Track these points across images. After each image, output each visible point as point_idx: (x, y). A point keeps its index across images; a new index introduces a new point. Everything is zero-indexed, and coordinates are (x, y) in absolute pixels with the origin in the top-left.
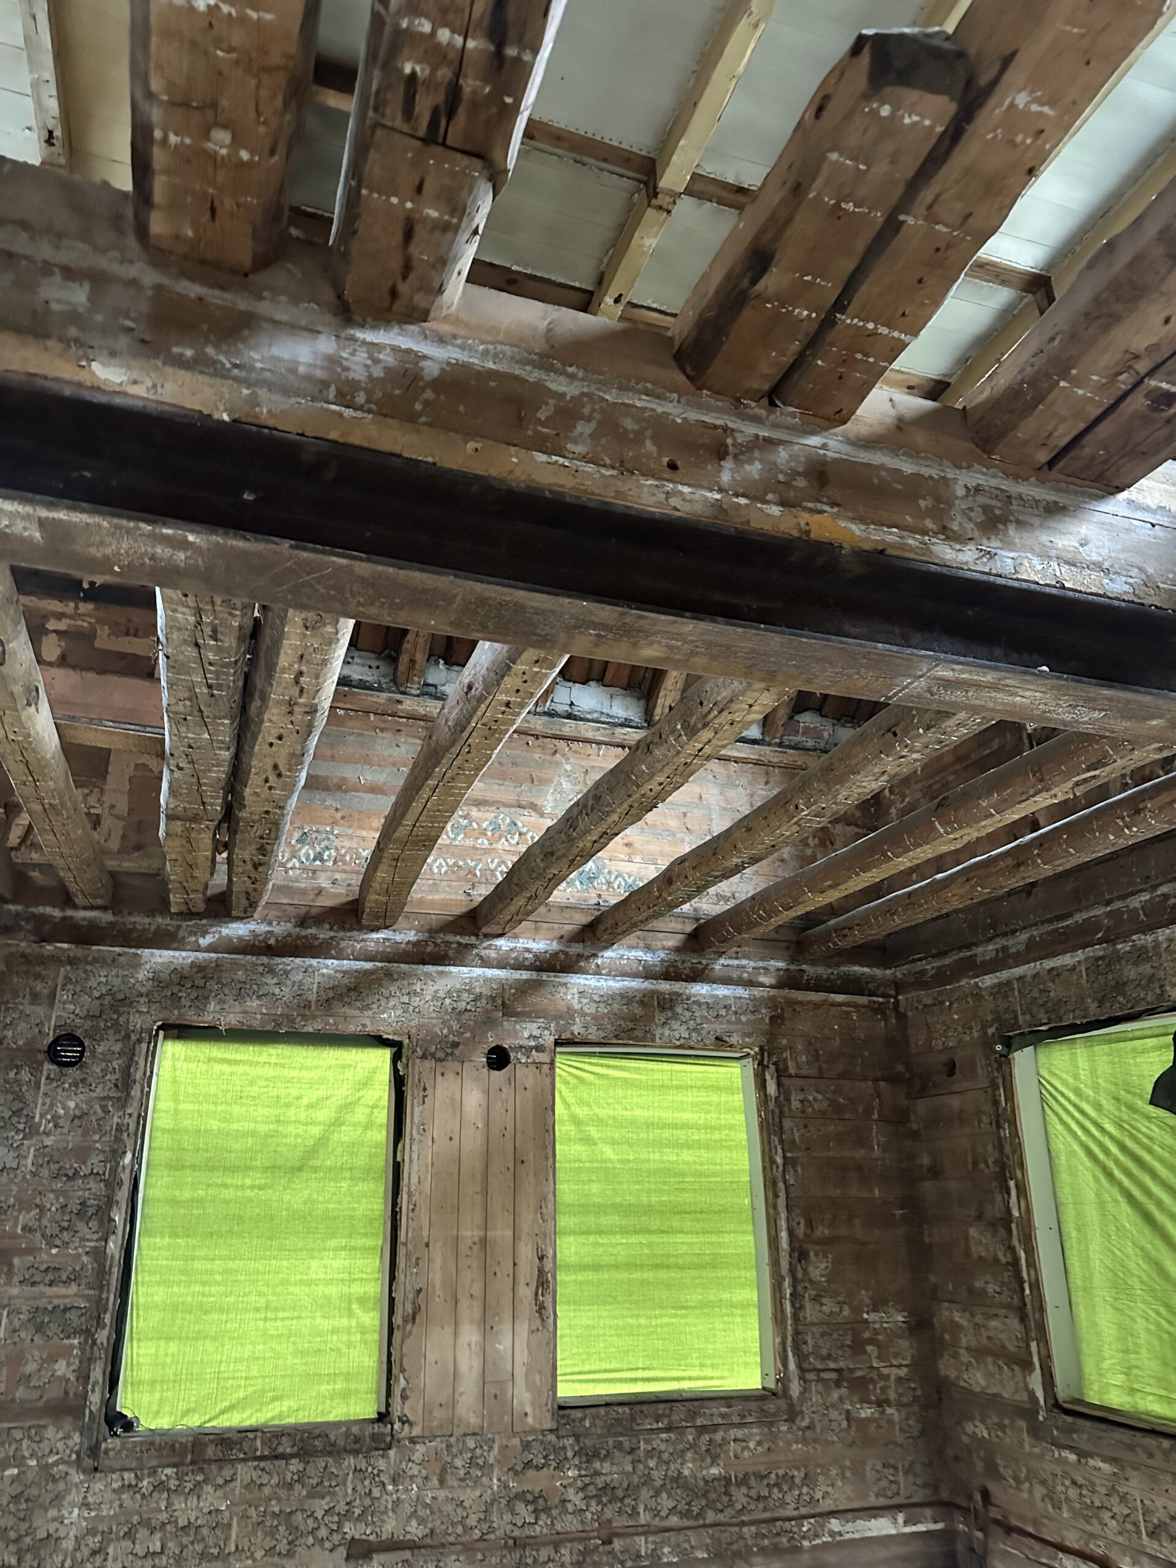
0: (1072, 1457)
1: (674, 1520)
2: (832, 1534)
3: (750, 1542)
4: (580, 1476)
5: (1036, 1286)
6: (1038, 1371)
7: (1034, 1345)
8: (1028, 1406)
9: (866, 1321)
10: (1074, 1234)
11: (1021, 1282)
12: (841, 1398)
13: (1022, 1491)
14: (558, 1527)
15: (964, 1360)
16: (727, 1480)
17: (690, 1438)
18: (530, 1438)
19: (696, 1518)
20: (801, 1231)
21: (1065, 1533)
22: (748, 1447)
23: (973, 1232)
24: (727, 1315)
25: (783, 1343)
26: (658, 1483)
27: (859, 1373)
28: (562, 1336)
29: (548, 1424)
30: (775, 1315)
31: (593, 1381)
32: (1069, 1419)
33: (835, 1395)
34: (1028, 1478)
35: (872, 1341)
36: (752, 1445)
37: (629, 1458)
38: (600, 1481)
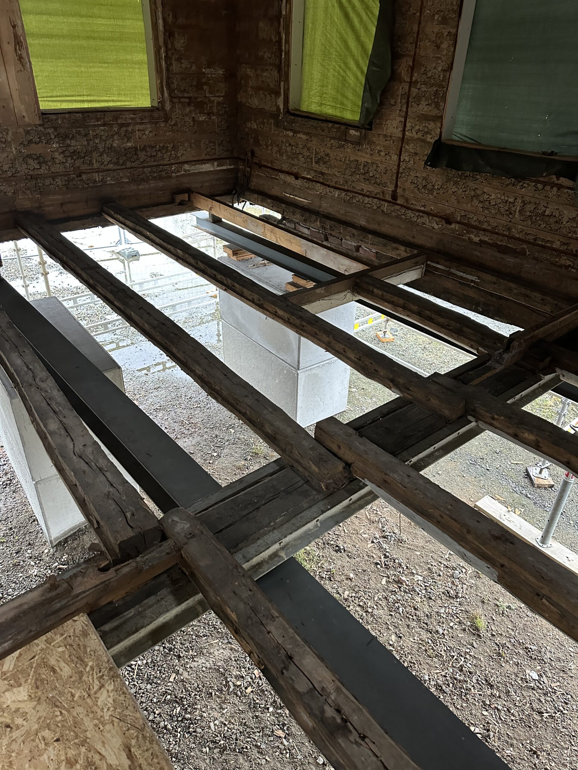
0: (291, 134)
1: (111, 166)
2: (185, 171)
3: (148, 175)
4: (60, 147)
5: (288, 53)
6: (282, 96)
7: (282, 83)
8: (276, 113)
9: (204, 73)
10: (310, 25)
11: (281, 51)
12: (190, 111)
13: (268, 150)
14: (53, 170)
15: (250, 93)
16: (136, 148)
17: (116, 129)
18: (29, 129)
19: (122, 165)
20: (170, 19)
21: (283, 165)
22: (145, 134)
23: (261, 24)
24: (131, 68)
25: (161, 83)
26: (102, 150)
27: (199, 100)
28: (37, 76)
29: (38, 122)
30: (157, 68)
31: (59, 101)
32: (293, 117)
33: (188, 110)
34: (271, 145)
35: (205, 84)
36: (147, 133)
37: (85, 139)
38: (71, 149)
